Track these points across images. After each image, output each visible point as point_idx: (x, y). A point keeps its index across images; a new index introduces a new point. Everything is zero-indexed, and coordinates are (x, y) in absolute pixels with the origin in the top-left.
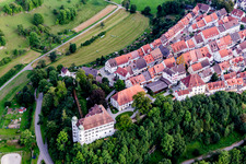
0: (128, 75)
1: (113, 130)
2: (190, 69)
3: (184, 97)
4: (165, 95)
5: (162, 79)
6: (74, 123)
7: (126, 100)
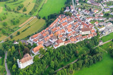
0: (38, 41)
1: (33, 62)
2: (59, 37)
3: (57, 47)
4: (50, 47)
5: (49, 42)
6: (18, 62)
7: (37, 51)
